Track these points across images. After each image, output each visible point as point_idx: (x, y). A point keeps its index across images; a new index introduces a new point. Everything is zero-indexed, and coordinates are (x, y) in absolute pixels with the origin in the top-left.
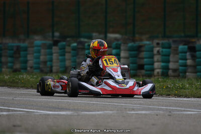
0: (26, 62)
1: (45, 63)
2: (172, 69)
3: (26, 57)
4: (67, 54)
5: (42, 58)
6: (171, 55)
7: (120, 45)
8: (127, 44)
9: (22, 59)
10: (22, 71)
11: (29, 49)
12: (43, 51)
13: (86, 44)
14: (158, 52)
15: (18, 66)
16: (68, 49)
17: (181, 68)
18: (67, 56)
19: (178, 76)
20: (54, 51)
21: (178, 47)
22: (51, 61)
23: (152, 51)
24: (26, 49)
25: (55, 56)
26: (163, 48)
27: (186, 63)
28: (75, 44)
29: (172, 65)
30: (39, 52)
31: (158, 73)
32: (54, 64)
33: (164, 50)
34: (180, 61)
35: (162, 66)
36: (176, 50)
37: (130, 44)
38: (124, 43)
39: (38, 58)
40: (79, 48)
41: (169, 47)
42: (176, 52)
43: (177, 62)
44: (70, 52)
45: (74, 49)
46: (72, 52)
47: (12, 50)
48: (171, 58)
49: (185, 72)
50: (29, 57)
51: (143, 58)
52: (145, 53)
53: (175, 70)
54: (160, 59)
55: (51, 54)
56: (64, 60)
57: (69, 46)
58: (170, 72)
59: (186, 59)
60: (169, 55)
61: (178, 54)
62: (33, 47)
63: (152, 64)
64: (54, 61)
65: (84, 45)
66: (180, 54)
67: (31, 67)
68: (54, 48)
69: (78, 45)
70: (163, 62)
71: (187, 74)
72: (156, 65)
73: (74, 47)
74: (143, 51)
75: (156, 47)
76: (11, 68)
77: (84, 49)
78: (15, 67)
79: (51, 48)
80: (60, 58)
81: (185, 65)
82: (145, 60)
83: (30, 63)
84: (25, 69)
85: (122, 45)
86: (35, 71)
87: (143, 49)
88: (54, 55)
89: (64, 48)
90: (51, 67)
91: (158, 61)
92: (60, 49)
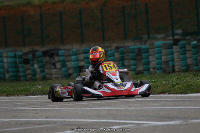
0: (148, 63)
1: (167, 62)
3: (148, 58)
4: (187, 52)
5: (164, 58)
9: (144, 61)
10: (145, 72)
11: (150, 50)
12: (163, 51)
15: (140, 68)
16: (188, 47)
18: (188, 54)
20: (174, 50)
22: (173, 60)
24: (147, 51)
25: (176, 55)
28: (195, 42)
30: (161, 53)
32: (176, 64)
39: (161, 59)
44: (190, 51)
45: (194, 47)
46: (192, 49)
47: (134, 52)
50: (151, 58)
55: (172, 54)
56: (185, 59)
57: (189, 44)
62: (154, 48)
64: (175, 60)
67: (154, 68)
68: (174, 47)
69: (198, 43)
73: (194, 44)
76: (134, 70)
78: (138, 70)
79: (172, 48)
80: (181, 56)
83: (152, 64)
84: (148, 70)
86: (158, 71)
89: (185, 47)
90: (173, 66)
92: (181, 48)
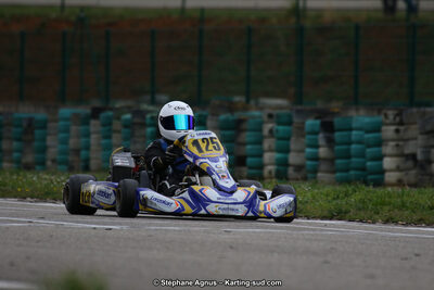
0: (44, 150)
1: (77, 151)
2: (293, 166)
3: (44, 140)
4: (115, 135)
5: (72, 142)
6: (293, 139)
7: (205, 117)
8: (218, 115)
9: (36, 144)
10: (38, 167)
11: (50, 125)
12: (74, 129)
13: (148, 116)
14: (271, 131)
15: (29, 158)
16: (117, 125)
17: (309, 163)
18: (116, 139)
19: (305, 179)
20: (92, 129)
21: (303, 123)
22: (87, 148)
23: (260, 130)
24: (44, 125)
25: (94, 139)
26: (279, 124)
27: (317, 153)
28: (128, 116)
29: (293, 158)
30: (67, 130)
31: (270, 172)
32: (93, 155)
33: (281, 128)
34: (308, 150)
35: (277, 160)
36: (301, 128)
37: (223, 117)
38: (213, 115)
39: (65, 142)
40: (134, 124)
41: (290, 123)
42: (301, 131)
43: (302, 151)
44: (119, 132)
45: (126, 125)
46: (123, 130)
47: (20, 126)
48: (293, 145)
49: (315, 171)
50: (50, 141)
51: (244, 144)
52: (248, 133)
53: (299, 168)
54: (274, 146)
55: (88, 135)
57: (119, 118)
58: (291, 171)
59: (317, 147)
60: (288, 139)
61: (303, 136)
62: (57, 121)
63: (261, 156)
64: (93, 148)
65: (144, 118)
66: (308, 137)
68: (93, 122)
69: (133, 117)
70: (279, 150)
71: (319, 174)
72: (268, 157)
73: (126, 120)
74: (245, 130)
75: (267, 123)
76: (18, 162)
77: (144, 125)
78: (24, 161)
79: (87, 124)
80: (104, 142)
81: (315, 158)
82: (249, 147)
83: (52, 152)
84: (43, 163)
85: (209, 117)
86: (59, 167)
87: (245, 126)
88: (93, 136)
89: (110, 124)
90: (88, 160)
91: (270, 150)
92: (104, 125)
